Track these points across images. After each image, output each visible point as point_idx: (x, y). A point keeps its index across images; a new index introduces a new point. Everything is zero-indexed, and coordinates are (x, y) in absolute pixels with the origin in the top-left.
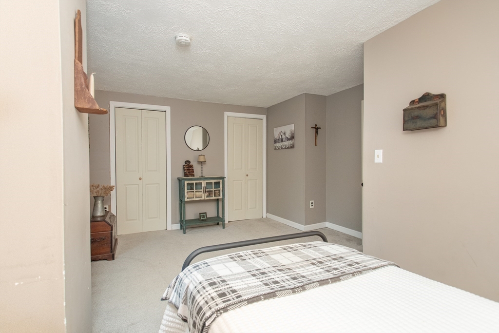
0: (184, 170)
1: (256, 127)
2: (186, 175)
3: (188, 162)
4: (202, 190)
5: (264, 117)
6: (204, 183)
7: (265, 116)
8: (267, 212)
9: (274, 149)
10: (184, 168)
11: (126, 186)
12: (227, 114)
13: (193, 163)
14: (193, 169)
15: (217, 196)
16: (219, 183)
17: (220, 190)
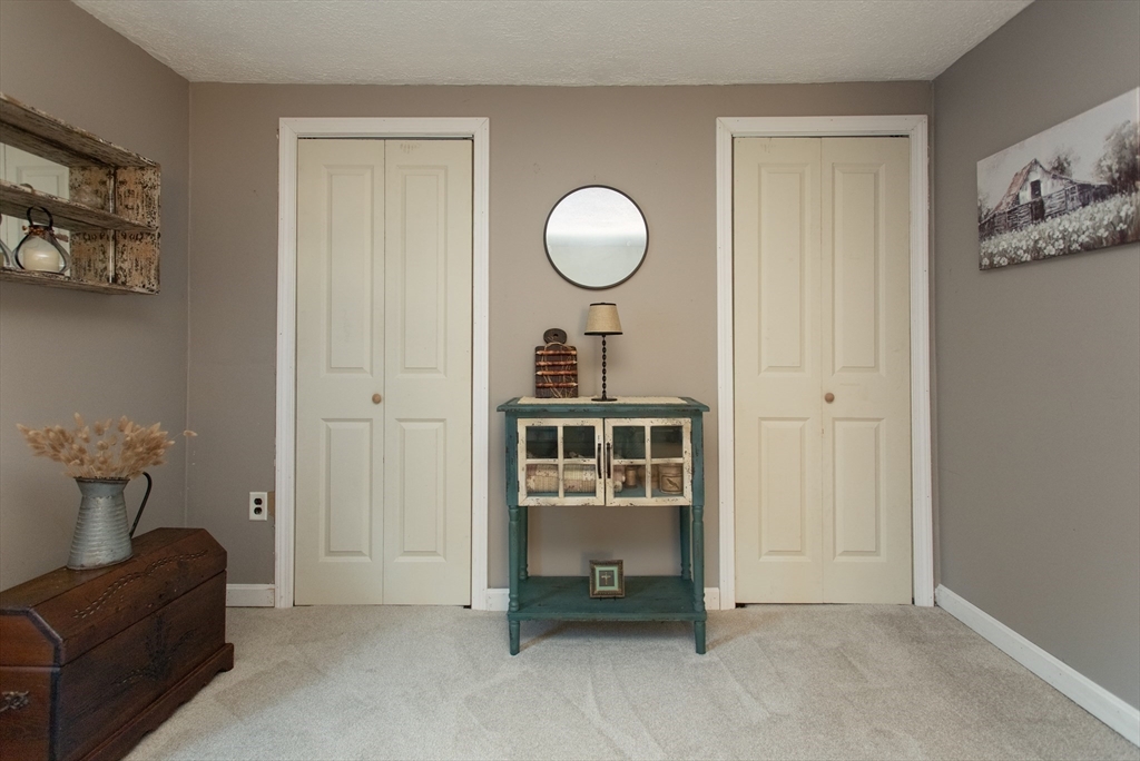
0: (538, 368)
1: (876, 176)
2: (541, 390)
3: (556, 335)
4: (593, 461)
5: (917, 126)
6: (603, 431)
7: (924, 118)
8: (941, 576)
9: (983, 269)
10: (538, 357)
11: (331, 425)
12: (726, 126)
13: (575, 339)
14: (574, 367)
15: (669, 493)
16: (677, 431)
17: (680, 467)
